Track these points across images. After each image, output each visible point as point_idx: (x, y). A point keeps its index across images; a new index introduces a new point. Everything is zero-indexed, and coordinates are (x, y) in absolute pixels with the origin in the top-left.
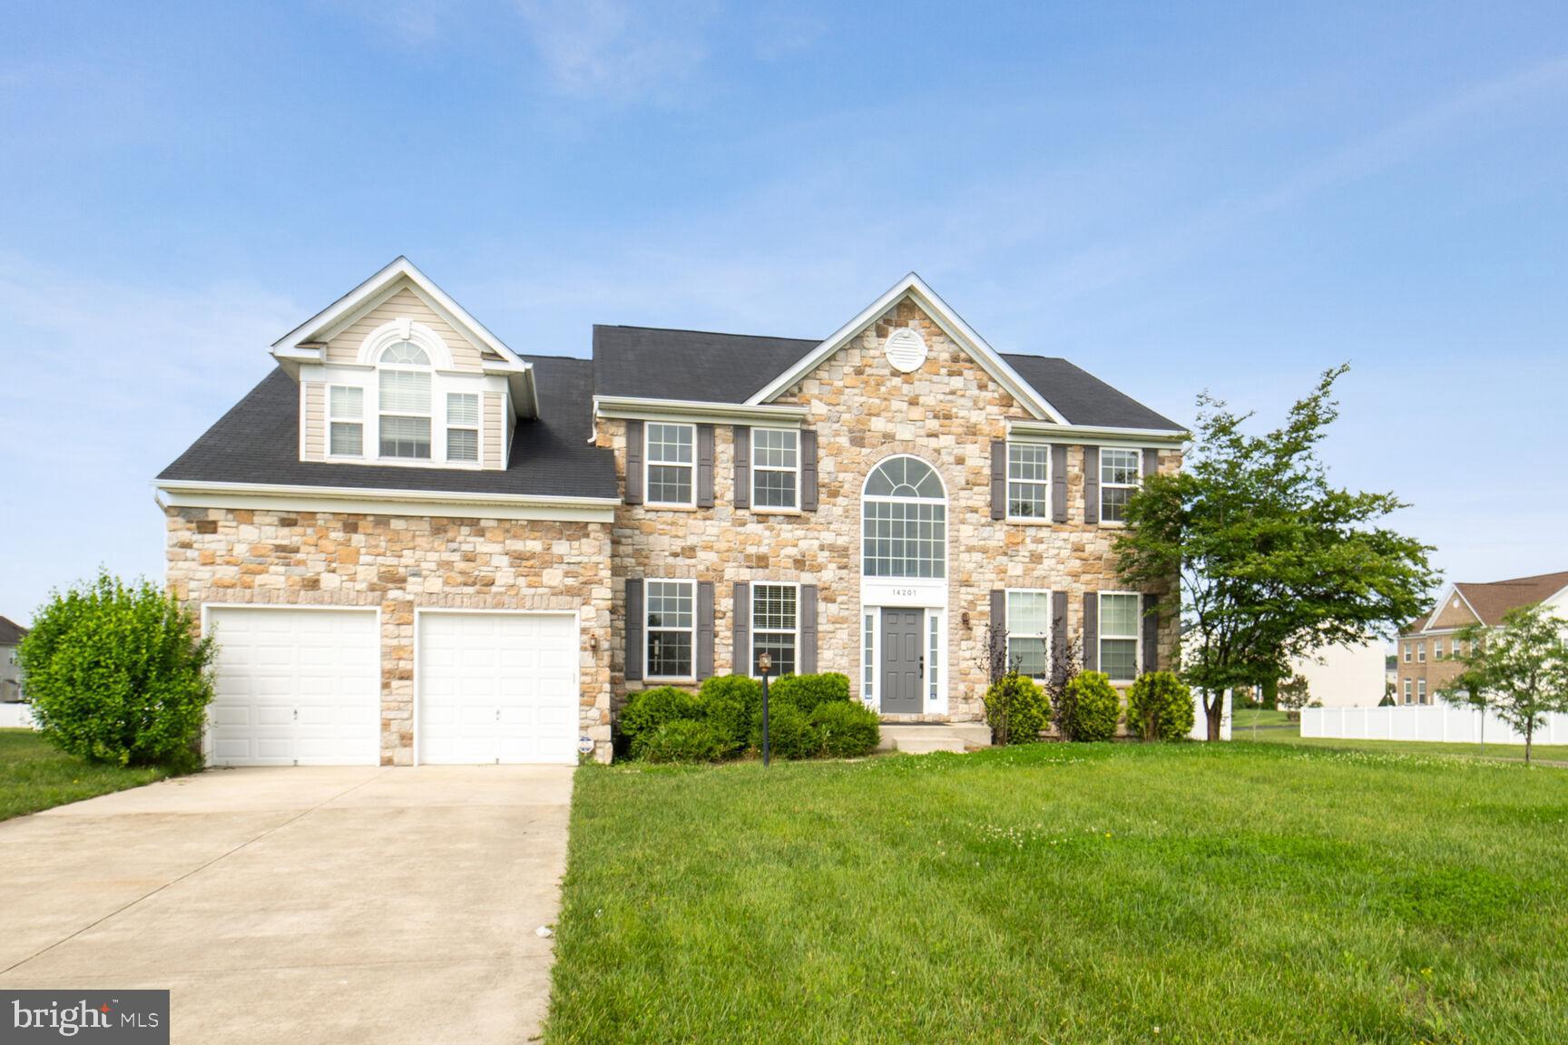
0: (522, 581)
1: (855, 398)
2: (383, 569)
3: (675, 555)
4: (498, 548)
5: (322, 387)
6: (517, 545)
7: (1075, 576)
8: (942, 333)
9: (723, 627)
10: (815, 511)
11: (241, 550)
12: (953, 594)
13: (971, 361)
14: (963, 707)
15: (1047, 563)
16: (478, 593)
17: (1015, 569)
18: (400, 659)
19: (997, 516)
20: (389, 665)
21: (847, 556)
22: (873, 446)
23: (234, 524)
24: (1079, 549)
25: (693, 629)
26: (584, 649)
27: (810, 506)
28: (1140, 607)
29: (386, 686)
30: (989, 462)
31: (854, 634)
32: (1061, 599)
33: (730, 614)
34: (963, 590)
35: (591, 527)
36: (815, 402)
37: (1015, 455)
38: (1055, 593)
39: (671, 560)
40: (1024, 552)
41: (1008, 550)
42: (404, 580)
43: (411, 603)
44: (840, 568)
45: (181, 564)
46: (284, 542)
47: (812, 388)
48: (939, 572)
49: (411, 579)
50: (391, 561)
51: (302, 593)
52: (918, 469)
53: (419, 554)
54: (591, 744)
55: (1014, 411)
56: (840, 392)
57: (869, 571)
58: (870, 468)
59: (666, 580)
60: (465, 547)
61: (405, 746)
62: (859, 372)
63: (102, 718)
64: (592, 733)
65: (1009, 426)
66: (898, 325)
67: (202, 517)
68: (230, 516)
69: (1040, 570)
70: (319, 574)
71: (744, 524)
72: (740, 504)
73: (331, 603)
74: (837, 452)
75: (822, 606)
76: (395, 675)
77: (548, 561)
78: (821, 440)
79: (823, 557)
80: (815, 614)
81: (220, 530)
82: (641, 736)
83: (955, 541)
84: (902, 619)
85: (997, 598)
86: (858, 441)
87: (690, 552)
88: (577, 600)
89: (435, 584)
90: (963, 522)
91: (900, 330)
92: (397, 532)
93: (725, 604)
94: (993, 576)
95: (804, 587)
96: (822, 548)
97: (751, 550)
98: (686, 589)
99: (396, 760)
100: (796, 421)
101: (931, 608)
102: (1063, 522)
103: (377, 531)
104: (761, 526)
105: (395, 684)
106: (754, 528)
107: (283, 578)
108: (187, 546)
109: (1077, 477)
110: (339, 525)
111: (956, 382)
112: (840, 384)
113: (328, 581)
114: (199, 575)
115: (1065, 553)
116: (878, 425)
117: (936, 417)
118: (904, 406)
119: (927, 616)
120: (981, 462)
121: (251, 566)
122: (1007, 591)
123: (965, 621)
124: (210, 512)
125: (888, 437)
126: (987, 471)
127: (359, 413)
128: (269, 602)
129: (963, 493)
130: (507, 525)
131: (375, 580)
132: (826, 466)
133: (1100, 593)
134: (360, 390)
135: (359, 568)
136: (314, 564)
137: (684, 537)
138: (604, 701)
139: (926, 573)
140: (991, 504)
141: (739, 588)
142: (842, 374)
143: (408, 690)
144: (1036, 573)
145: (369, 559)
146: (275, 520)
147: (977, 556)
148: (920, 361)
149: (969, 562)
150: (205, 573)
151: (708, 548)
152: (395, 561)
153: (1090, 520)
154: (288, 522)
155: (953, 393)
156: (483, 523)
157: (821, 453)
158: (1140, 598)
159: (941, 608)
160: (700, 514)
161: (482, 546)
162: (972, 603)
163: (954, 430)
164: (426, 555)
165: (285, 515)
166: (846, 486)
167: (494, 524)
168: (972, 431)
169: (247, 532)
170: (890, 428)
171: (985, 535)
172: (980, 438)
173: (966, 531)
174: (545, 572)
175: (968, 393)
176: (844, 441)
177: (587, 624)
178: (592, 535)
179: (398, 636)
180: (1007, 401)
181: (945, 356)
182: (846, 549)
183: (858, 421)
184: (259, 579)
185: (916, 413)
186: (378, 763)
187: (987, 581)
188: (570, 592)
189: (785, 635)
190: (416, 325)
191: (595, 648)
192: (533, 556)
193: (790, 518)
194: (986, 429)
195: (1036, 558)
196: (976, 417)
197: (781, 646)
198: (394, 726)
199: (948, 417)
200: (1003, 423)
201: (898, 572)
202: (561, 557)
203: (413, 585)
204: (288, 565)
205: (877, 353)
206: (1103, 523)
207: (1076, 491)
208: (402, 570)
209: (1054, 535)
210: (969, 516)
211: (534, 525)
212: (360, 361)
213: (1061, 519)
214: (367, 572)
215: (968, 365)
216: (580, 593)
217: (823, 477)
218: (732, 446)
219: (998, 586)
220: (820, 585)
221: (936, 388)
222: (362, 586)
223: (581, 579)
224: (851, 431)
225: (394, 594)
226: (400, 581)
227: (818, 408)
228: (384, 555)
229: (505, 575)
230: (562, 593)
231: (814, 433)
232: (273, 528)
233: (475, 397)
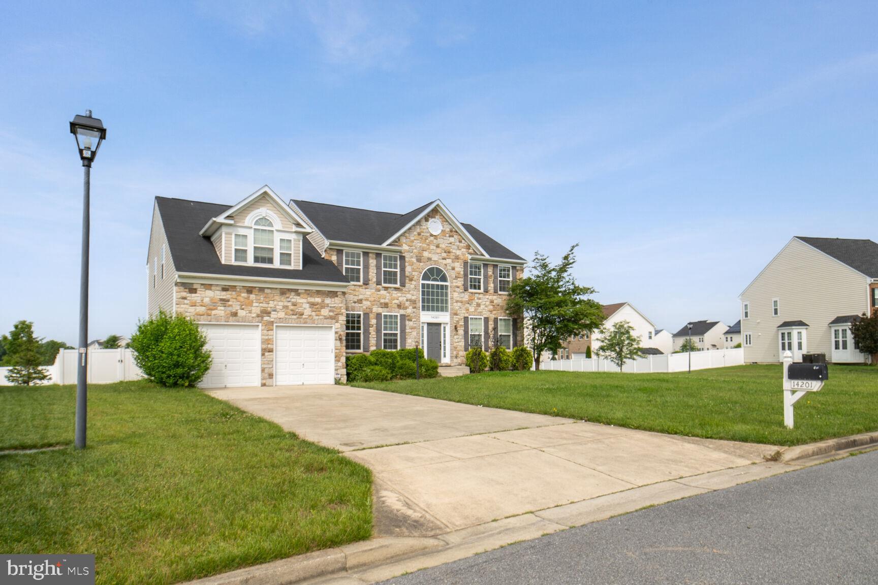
0: (314, 314)
1: (418, 244)
2: (262, 309)
3: (355, 302)
4: (305, 301)
5: (231, 234)
6: (312, 300)
7: (491, 312)
8: (447, 221)
9: (372, 331)
10: (404, 286)
11: (207, 300)
12: (452, 318)
13: (457, 232)
14: (455, 360)
15: (482, 307)
16: (298, 318)
17: (472, 309)
18: (269, 344)
19: (466, 290)
20: (265, 346)
21: (416, 304)
22: (424, 262)
23: (204, 290)
24: (492, 302)
25: (361, 331)
26: (336, 340)
27: (403, 284)
28: (511, 323)
29: (263, 355)
30: (463, 269)
31: (418, 333)
32: (486, 320)
33: (375, 326)
34: (455, 316)
35: (338, 293)
36: (404, 245)
37: (471, 267)
38: (485, 318)
39: (353, 304)
40: (474, 303)
41: (469, 302)
42: (270, 313)
43: (273, 322)
44: (413, 308)
45: (182, 306)
46: (224, 297)
47: (403, 240)
48: (447, 311)
49: (272, 313)
50: (265, 305)
51: (231, 318)
52: (439, 271)
53: (275, 303)
54: (339, 376)
55: (471, 251)
56: (413, 242)
57: (423, 309)
58: (423, 270)
59: (352, 312)
60: (293, 300)
61: (270, 378)
62: (419, 234)
63: (184, 368)
64: (339, 372)
65: (470, 257)
66: (432, 217)
67: (191, 287)
68: (202, 287)
69: (480, 310)
70: (237, 310)
71: (379, 291)
72: (379, 283)
73: (242, 322)
74: (412, 264)
75: (407, 322)
76: (267, 350)
77: (323, 306)
78: (407, 259)
79: (407, 304)
80: (405, 326)
81: (198, 292)
82: (355, 373)
83: (452, 298)
84: (434, 328)
85: (466, 319)
86: (419, 260)
87: (360, 301)
88: (334, 321)
89: (282, 315)
90: (454, 291)
91: (433, 219)
92: (267, 294)
93: (373, 322)
94: (465, 312)
95: (401, 315)
96: (407, 300)
97: (382, 301)
98: (359, 316)
99: (267, 384)
100: (398, 252)
101: (444, 323)
102: (487, 292)
103: (259, 294)
104: (386, 292)
105: (267, 354)
106: (383, 292)
107: (223, 312)
108: (185, 298)
109: (491, 276)
110: (245, 291)
111: (452, 240)
112: (413, 238)
113: (241, 313)
114: (189, 310)
115: (488, 303)
116: (426, 254)
117: (445, 252)
118: (435, 248)
119: (442, 326)
120: (460, 269)
121: (211, 307)
122: (470, 317)
123: (456, 328)
124: (194, 285)
125: (429, 259)
126: (462, 273)
127: (246, 246)
128: (218, 321)
129: (454, 281)
130: (308, 292)
131: (259, 313)
132: (408, 269)
133: (499, 318)
134: (246, 236)
135: (253, 308)
136: (236, 307)
137: (358, 296)
138: (343, 360)
139: (442, 310)
140: (464, 285)
141: (378, 316)
142: (413, 236)
143: (271, 356)
144: (478, 311)
145: (257, 304)
146: (220, 288)
147: (459, 304)
148: (439, 232)
149: (457, 306)
150: (192, 309)
151: (367, 300)
152: (266, 305)
153: (496, 292)
154: (225, 289)
155: (451, 243)
156: (299, 291)
157: (407, 264)
158: (511, 320)
159: (447, 324)
160: (364, 287)
161: (299, 300)
162: (458, 321)
163: (451, 257)
164: (278, 303)
165: (224, 287)
166: (415, 277)
167: (304, 291)
168: (457, 258)
169: (209, 293)
170: (430, 256)
171: (462, 296)
172: (460, 261)
173: (456, 295)
174: (322, 310)
175: (456, 244)
176: (414, 260)
177: (338, 330)
178: (339, 296)
179: (268, 335)
180: (468, 247)
181: (448, 230)
182: (415, 301)
183: (419, 253)
184: (214, 312)
185: (439, 250)
186: (260, 385)
187: (463, 314)
188: (331, 318)
189: (394, 334)
190: (268, 211)
191: (340, 339)
192: (318, 304)
193: (396, 289)
194: (462, 257)
195: (478, 305)
196: (458, 253)
197: (393, 338)
198: (266, 371)
199: (449, 252)
200: (467, 255)
201: (433, 310)
202: (328, 304)
203: (274, 315)
204: (225, 306)
205: (425, 227)
206: (500, 293)
207: (491, 280)
208: (269, 309)
209: (484, 297)
210: (456, 289)
211: (318, 292)
212: (246, 224)
213: (486, 291)
214: (256, 309)
215: (455, 233)
216: (334, 318)
217: (407, 274)
218: (375, 261)
219: (466, 315)
220: (407, 315)
221: (446, 241)
222: (254, 315)
223: (335, 313)
224: (416, 256)
225: (266, 318)
226: (268, 313)
227: (405, 247)
228: (262, 303)
229: (308, 311)
230: (328, 318)
231: (404, 257)
232: (219, 292)
233: (290, 241)
